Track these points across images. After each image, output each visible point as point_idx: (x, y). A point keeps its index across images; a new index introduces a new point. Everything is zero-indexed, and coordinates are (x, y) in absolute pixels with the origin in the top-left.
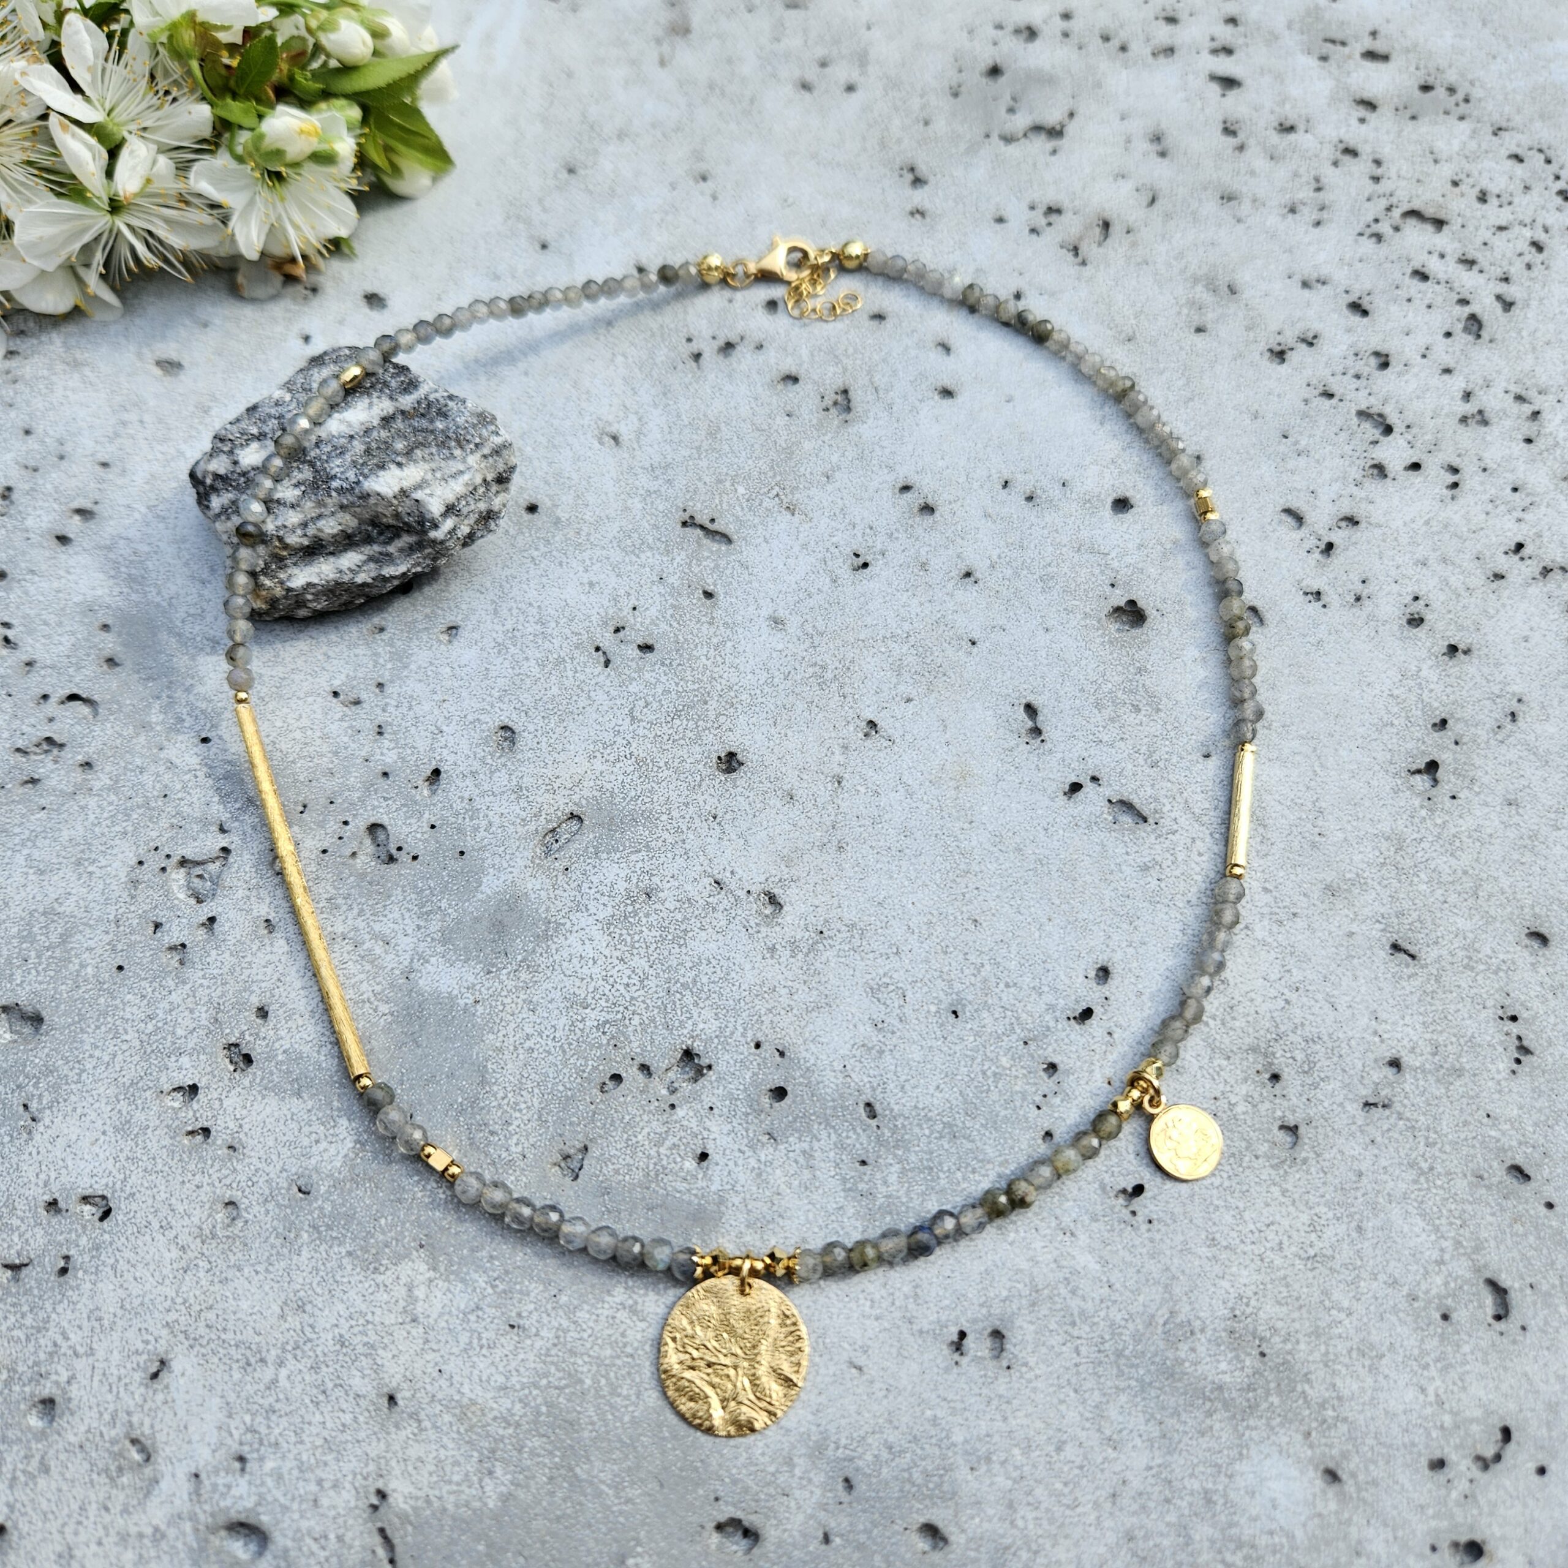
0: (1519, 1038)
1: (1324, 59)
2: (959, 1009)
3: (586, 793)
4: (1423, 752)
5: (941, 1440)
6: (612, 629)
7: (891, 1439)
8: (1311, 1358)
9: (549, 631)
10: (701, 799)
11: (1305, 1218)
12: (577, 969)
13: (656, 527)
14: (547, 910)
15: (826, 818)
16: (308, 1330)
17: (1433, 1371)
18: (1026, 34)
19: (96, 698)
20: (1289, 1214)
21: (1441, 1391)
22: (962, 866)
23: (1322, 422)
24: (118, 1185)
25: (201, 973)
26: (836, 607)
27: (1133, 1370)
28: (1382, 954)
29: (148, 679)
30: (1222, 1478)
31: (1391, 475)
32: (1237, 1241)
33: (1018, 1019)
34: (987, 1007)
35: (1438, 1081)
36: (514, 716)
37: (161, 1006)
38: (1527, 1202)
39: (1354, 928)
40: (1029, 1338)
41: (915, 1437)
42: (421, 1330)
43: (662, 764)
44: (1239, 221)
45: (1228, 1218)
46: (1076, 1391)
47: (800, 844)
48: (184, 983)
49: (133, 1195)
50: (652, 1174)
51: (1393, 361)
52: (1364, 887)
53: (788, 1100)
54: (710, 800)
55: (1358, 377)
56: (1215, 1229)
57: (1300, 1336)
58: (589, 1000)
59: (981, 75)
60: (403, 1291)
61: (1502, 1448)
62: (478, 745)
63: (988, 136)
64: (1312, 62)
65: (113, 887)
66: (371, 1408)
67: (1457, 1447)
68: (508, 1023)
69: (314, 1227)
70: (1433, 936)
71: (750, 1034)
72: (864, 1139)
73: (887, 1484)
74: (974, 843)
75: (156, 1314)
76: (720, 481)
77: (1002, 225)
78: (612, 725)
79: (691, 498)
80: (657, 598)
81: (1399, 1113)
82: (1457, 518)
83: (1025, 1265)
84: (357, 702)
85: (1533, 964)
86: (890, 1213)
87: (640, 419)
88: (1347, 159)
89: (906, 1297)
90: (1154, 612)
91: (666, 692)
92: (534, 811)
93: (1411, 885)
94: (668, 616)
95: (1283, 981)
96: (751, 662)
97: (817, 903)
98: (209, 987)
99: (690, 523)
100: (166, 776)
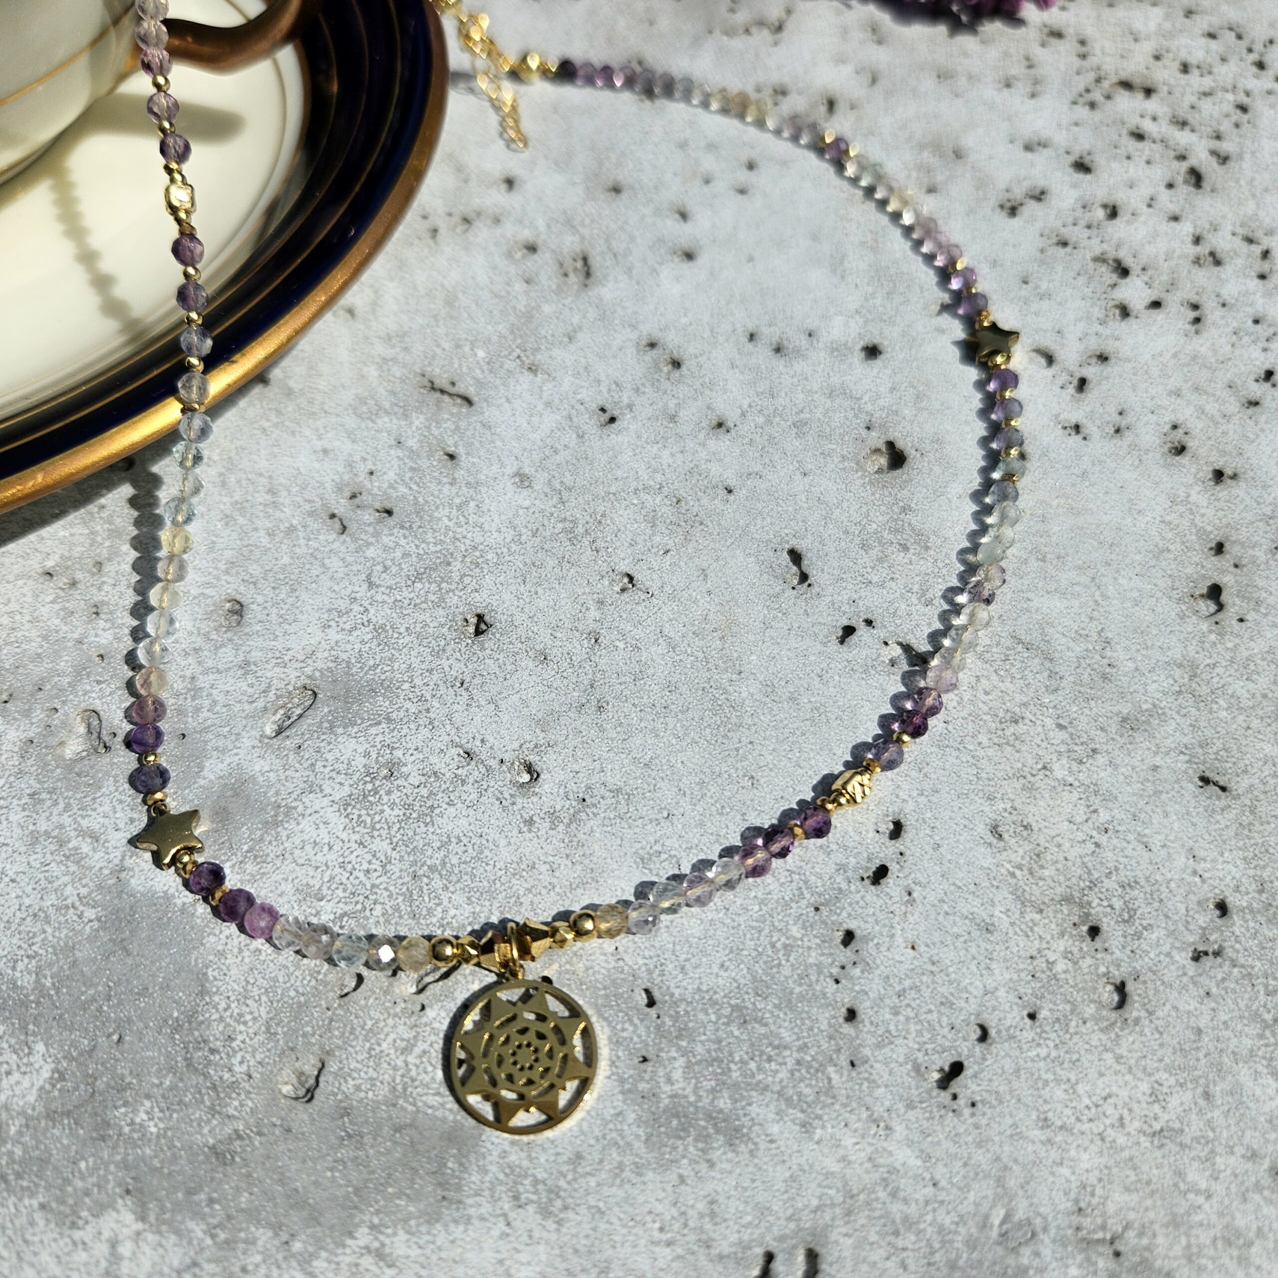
3: (320, 665)
4: (1204, 576)
6: (348, 494)
8: (1171, 1254)
9: (281, 500)
10: (446, 664)
11: (1144, 1087)
12: (311, 856)
13: (393, 393)
15: (582, 677)
20: (1126, 1083)
22: (734, 720)
23: (1060, 268)
26: (583, 462)
28: (1191, 787)
31: (1133, 314)
32: (1073, 1119)
33: (806, 882)
35: (1269, 921)
36: (242, 589)
39: (1158, 761)
40: (847, 1254)
43: (402, 630)
44: (957, 96)
45: (1059, 1093)
47: (556, 706)
50: (399, 1088)
51: (1121, 212)
52: (1163, 717)
54: (456, 666)
55: (1089, 227)
56: (1047, 1107)
57: (1156, 1227)
58: (325, 891)
62: (202, 621)
63: (710, 32)
70: (1241, 764)
72: (642, 1030)
74: (744, 695)
76: (458, 346)
78: (348, 592)
80: (395, 462)
81: (1232, 960)
82: (1203, 350)
83: (835, 1167)
84: (72, 583)
86: (677, 1116)
87: (376, 292)
88: (1054, 41)
89: (701, 1215)
90: (913, 452)
91: (406, 555)
92: (263, 686)
93: (1211, 712)
94: (407, 480)
95: (1090, 822)
96: (497, 520)
97: (577, 769)
99: (432, 388)
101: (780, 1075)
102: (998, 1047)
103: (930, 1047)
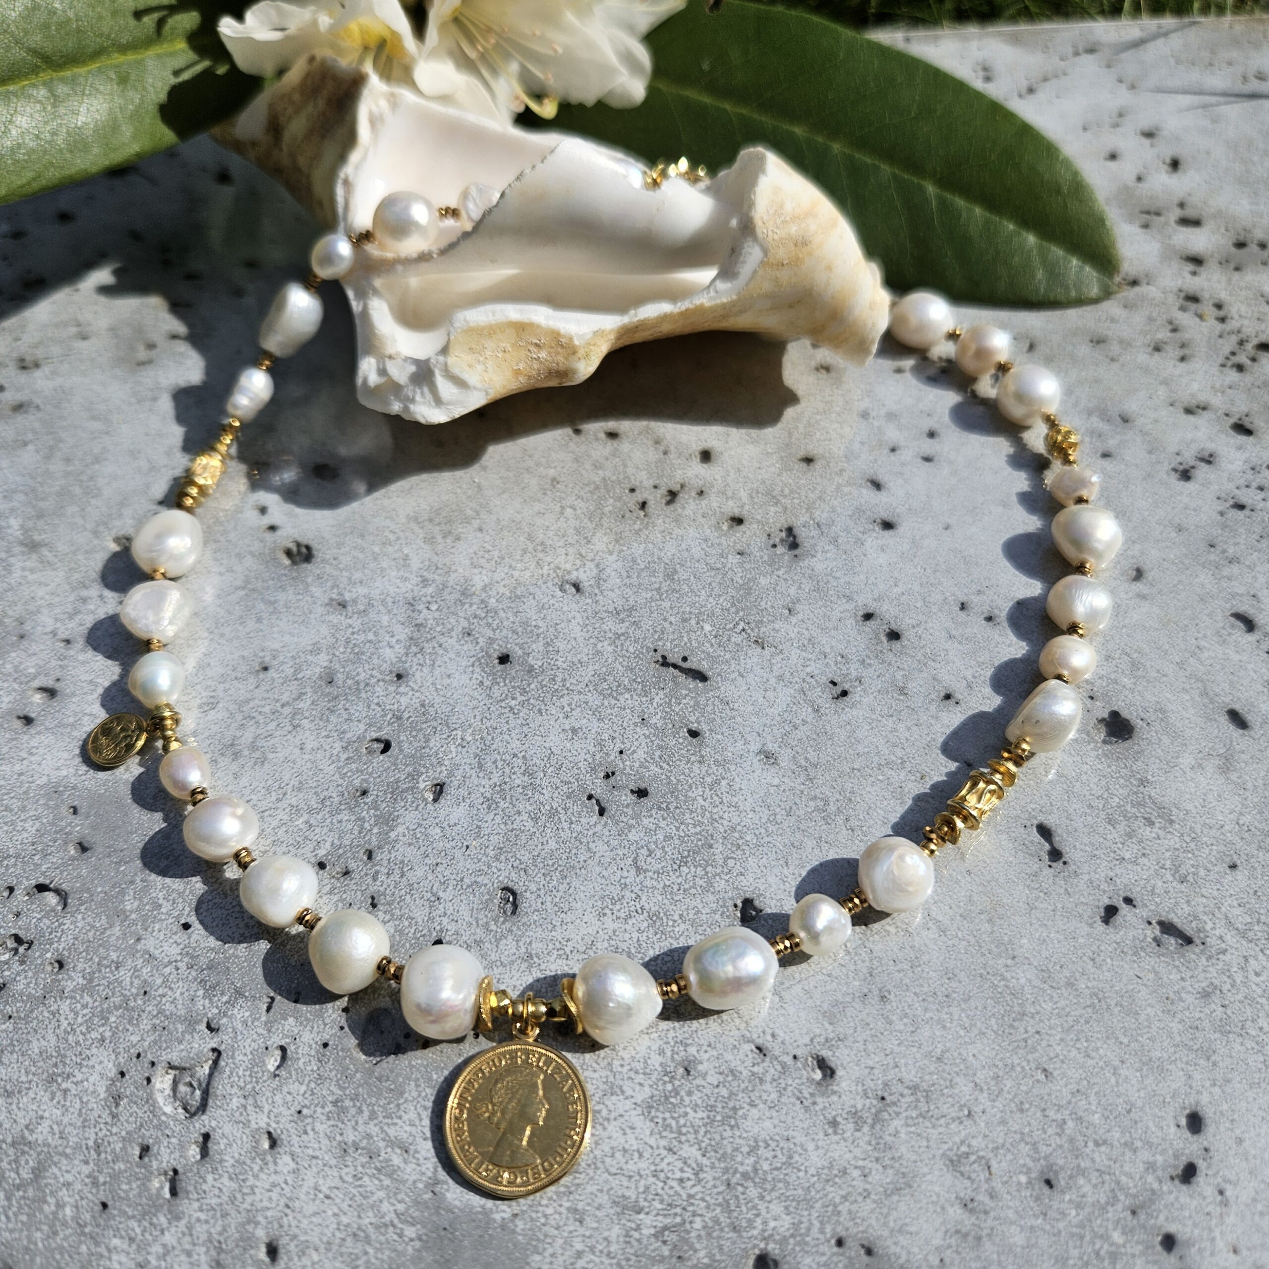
1: (1146, 226)
2: (1051, 1176)
6: (602, 774)
9: (538, 782)
12: (622, 1164)
13: (629, 668)
15: (860, 965)
19: (64, 886)
22: (1016, 1008)
23: (1242, 530)
25: (196, 1205)
26: (823, 737)
29: (119, 863)
33: (1118, 1183)
34: (1081, 1172)
36: (514, 876)
37: (153, 1250)
43: (676, 917)
44: (1113, 360)
48: (178, 1218)
55: (1261, 489)
58: (642, 1203)
62: (479, 911)
64: (1138, 229)
65: (90, 1106)
71: (828, 1229)
74: (1022, 981)
76: (684, 620)
78: (618, 877)
79: (660, 639)
80: (643, 740)
84: (346, 873)
87: (597, 566)
88: (1192, 305)
90: (1139, 721)
91: (668, 838)
94: (657, 758)
96: (750, 800)
97: (871, 1064)
98: (207, 1222)
99: (665, 663)
100: (145, 971)
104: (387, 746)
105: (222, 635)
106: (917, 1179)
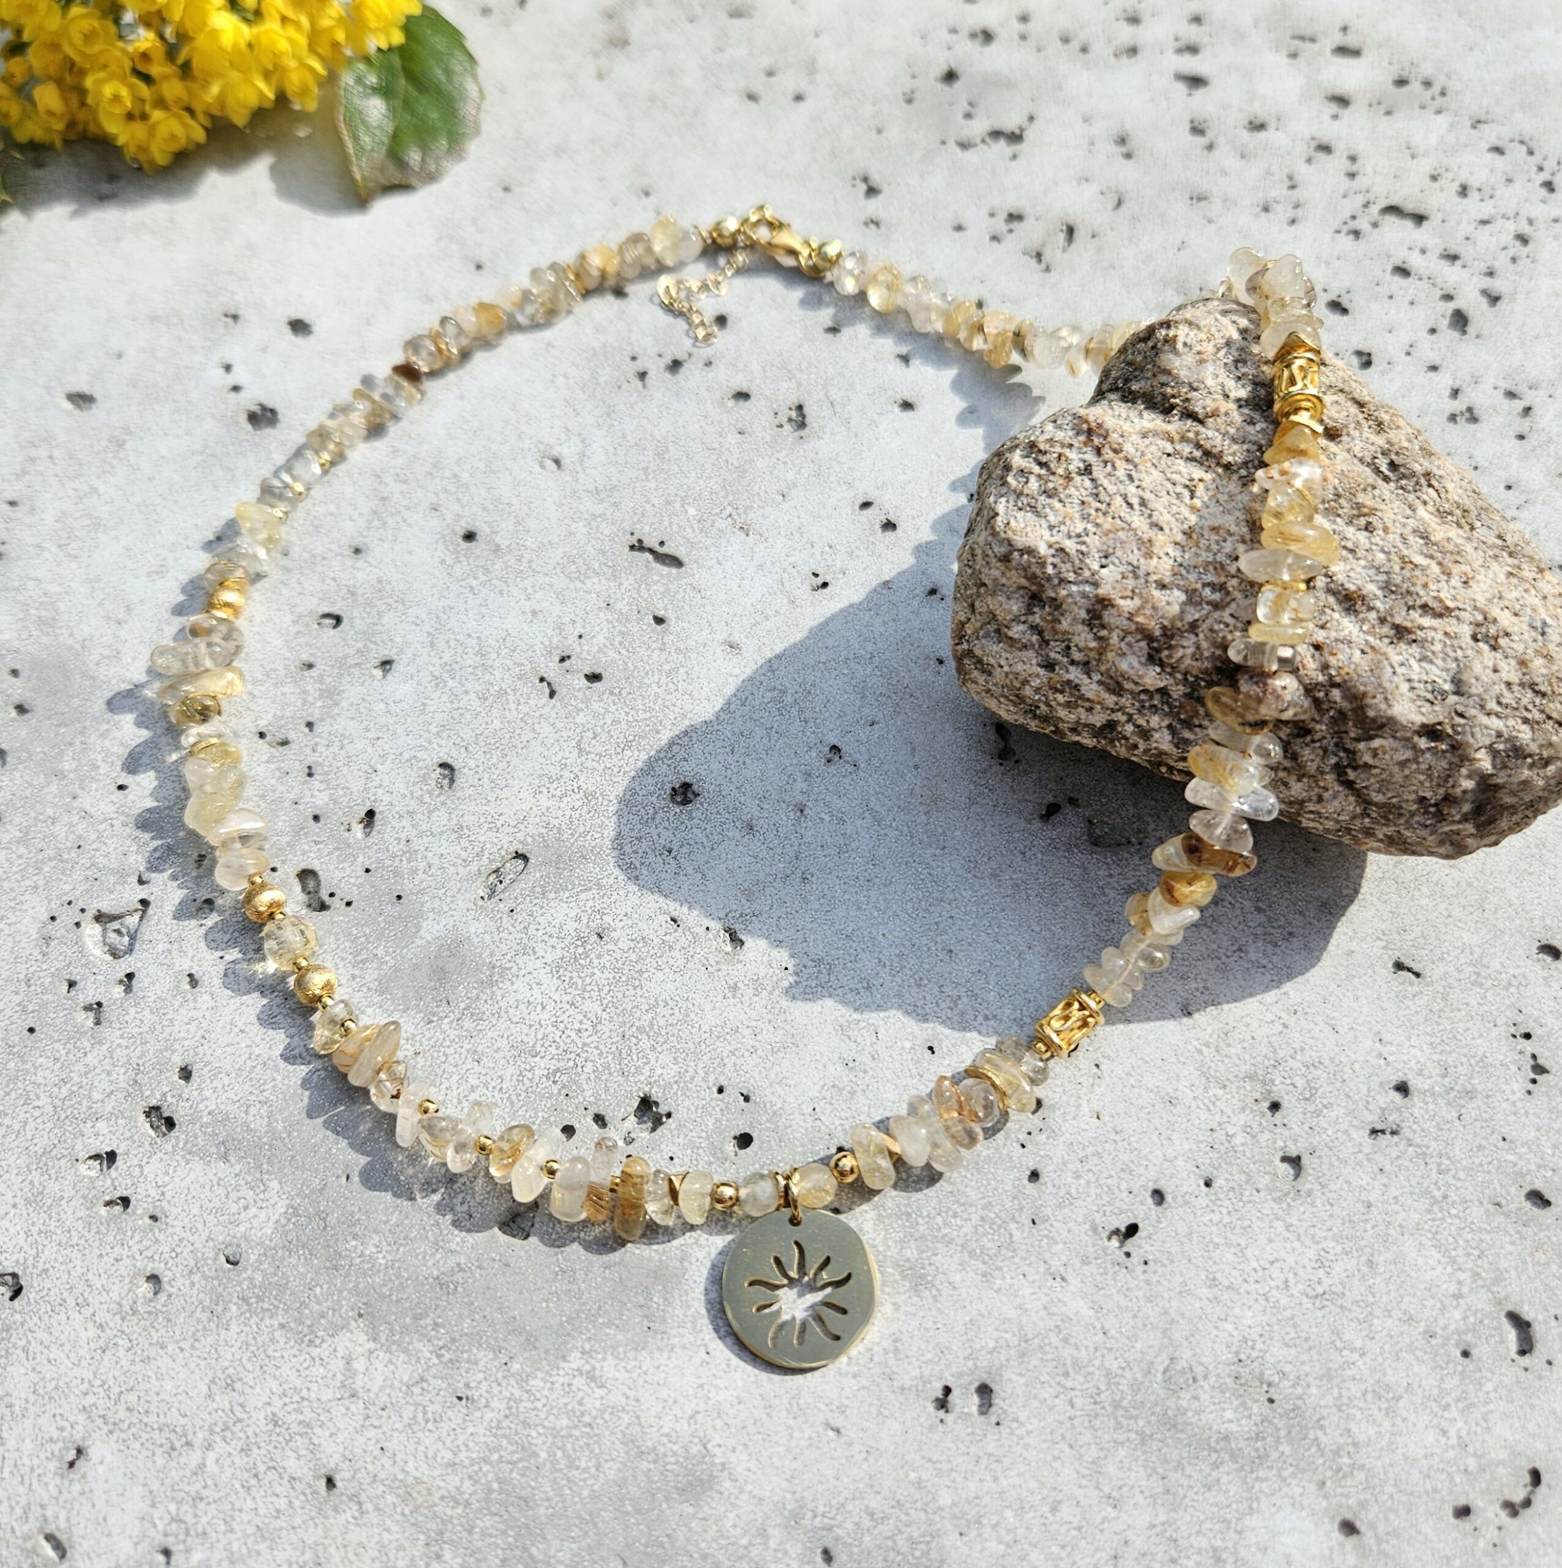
0: (1534, 1057)
1: (1294, 55)
2: (935, 1045)
3: (532, 830)
5: (927, 1504)
6: (557, 659)
7: (873, 1504)
8: (1322, 1403)
9: (490, 663)
10: (654, 832)
11: (1311, 1253)
12: (525, 1015)
13: (602, 552)
14: (492, 955)
15: (788, 849)
16: (237, 1409)
17: (1454, 1413)
18: (981, 38)
19: (3, 746)
20: (1294, 1250)
21: (1464, 1433)
22: (936, 895)
24: (30, 1262)
25: (118, 1033)
26: (793, 629)
27: (1132, 1422)
28: (1384, 972)
29: (60, 725)
30: (1232, 1534)
32: (1240, 1280)
34: (966, 1041)
35: (1449, 1104)
36: (454, 753)
37: (76, 1068)
38: (1548, 1229)
39: (1354, 946)
40: (1019, 1391)
41: (898, 1502)
42: (361, 1405)
43: (611, 797)
44: (1210, 221)
45: (1229, 1257)
46: (1071, 1446)
47: (761, 876)
48: (101, 1043)
49: (46, 1271)
51: (1375, 359)
52: (1362, 902)
53: (754, 1146)
54: (665, 834)
56: (1215, 1268)
57: (1310, 1379)
58: (538, 1048)
59: (936, 80)
60: (341, 1364)
61: (1532, 1492)
62: (415, 784)
63: (944, 143)
64: (1281, 59)
65: (22, 945)
66: (308, 1491)
67: (1482, 1492)
68: (451, 1074)
69: (244, 1299)
70: (1438, 951)
71: (712, 1078)
73: (869, 1553)
74: (947, 870)
75: (72, 1398)
76: (668, 503)
77: (961, 233)
78: (559, 757)
79: (639, 521)
80: (605, 626)
81: (1408, 1140)
83: (1012, 1314)
84: (285, 743)
85: (1545, 979)
87: (583, 441)
88: (1321, 156)
89: (886, 1352)
91: (615, 722)
92: (477, 850)
93: (1412, 900)
94: (616, 644)
95: (1280, 1005)
96: (705, 688)
97: (780, 938)
98: (127, 1047)
99: (639, 547)
100: (80, 826)
101: (964, 1230)
102: (1173, 1210)
103: (1108, 1209)
104: (338, 620)
105: (176, 502)
106: (805, 1041)
